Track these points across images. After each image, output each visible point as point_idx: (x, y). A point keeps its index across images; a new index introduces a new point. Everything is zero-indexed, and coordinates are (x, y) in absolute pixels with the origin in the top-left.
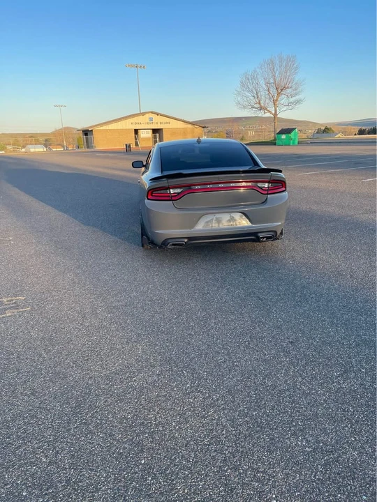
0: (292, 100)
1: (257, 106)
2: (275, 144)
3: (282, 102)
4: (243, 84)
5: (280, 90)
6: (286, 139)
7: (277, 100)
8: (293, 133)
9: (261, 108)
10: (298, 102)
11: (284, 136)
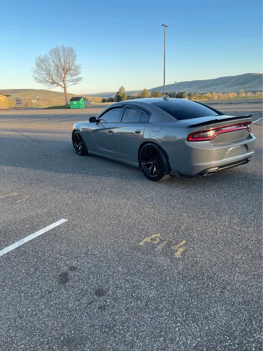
0: (74, 78)
1: (51, 81)
2: (69, 108)
3: (67, 79)
4: (38, 65)
5: (66, 70)
6: (76, 104)
7: (64, 77)
8: (81, 100)
9: (53, 83)
10: (79, 79)
11: (75, 103)
